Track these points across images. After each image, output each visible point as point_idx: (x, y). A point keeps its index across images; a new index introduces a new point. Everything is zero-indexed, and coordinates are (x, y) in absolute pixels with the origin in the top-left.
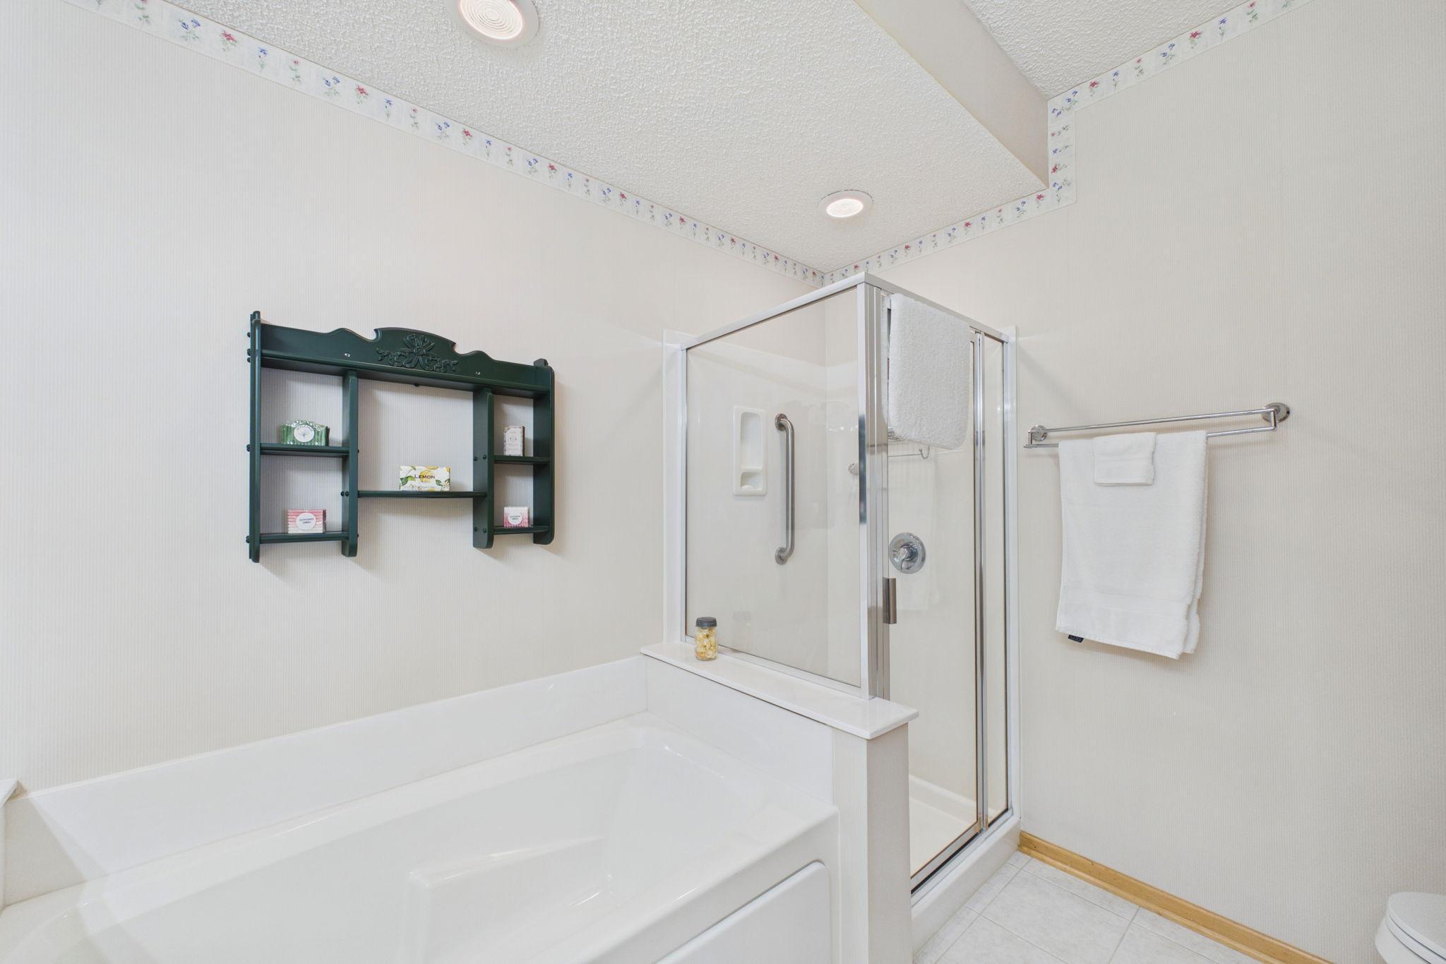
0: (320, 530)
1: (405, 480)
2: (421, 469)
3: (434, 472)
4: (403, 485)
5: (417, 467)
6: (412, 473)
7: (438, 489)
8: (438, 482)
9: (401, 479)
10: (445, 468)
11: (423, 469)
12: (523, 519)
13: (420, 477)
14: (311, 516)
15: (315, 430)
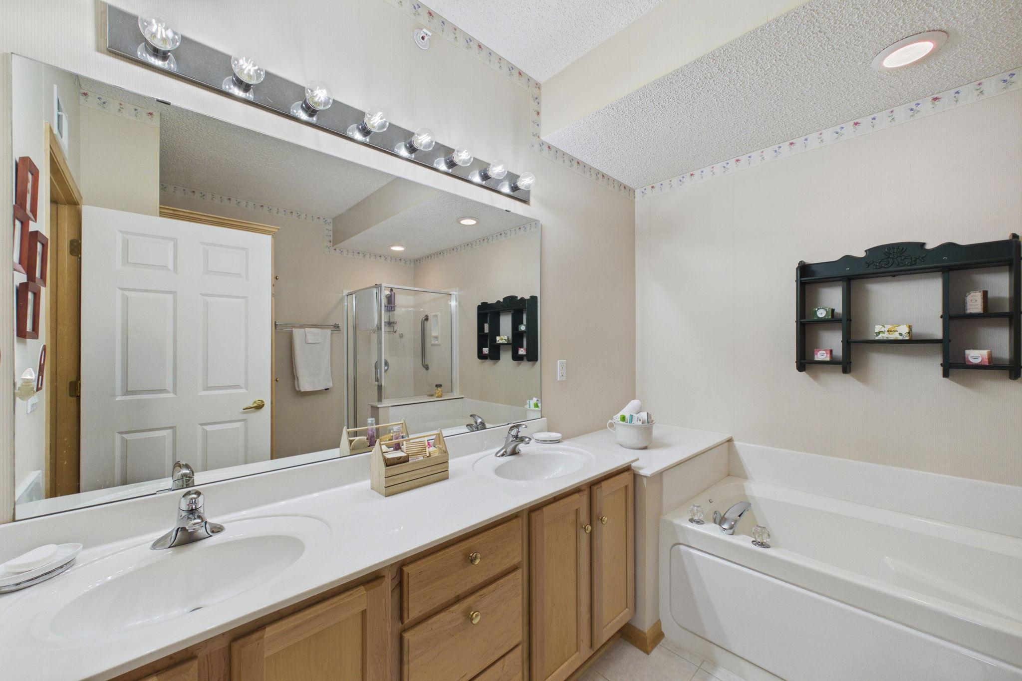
0: (828, 359)
1: (878, 334)
2: (888, 327)
3: (899, 329)
4: (877, 336)
5: (886, 326)
6: (883, 329)
7: (901, 338)
8: (901, 334)
9: (876, 333)
10: (905, 326)
11: (890, 326)
12: (983, 359)
13: (888, 331)
14: (824, 352)
15: (826, 310)
